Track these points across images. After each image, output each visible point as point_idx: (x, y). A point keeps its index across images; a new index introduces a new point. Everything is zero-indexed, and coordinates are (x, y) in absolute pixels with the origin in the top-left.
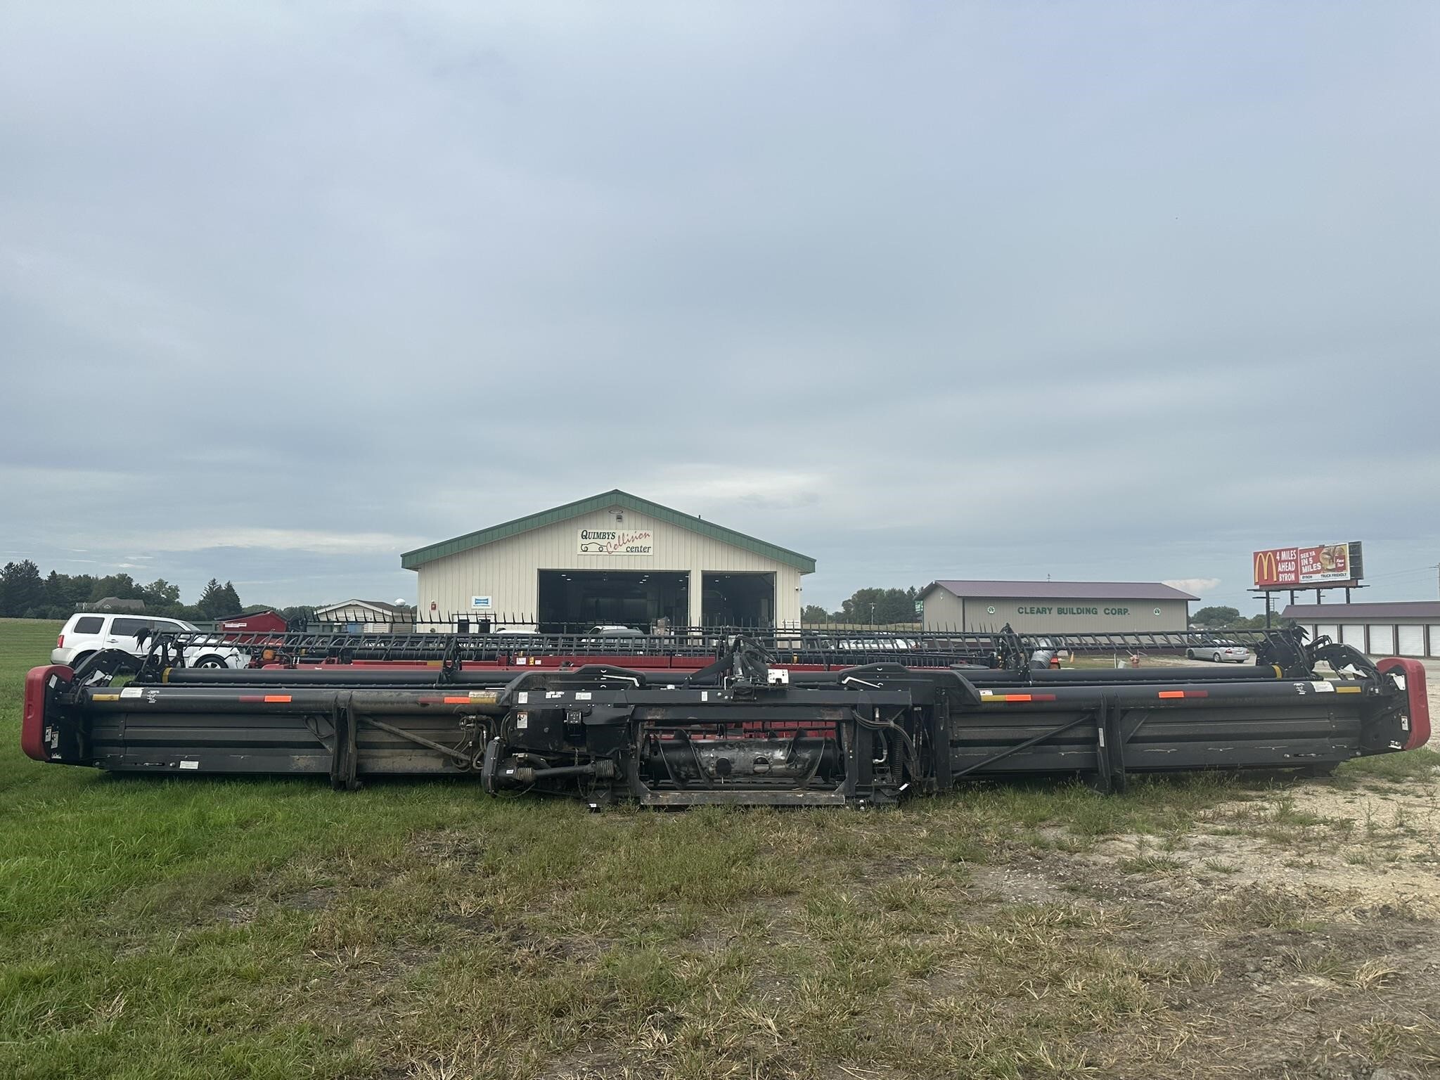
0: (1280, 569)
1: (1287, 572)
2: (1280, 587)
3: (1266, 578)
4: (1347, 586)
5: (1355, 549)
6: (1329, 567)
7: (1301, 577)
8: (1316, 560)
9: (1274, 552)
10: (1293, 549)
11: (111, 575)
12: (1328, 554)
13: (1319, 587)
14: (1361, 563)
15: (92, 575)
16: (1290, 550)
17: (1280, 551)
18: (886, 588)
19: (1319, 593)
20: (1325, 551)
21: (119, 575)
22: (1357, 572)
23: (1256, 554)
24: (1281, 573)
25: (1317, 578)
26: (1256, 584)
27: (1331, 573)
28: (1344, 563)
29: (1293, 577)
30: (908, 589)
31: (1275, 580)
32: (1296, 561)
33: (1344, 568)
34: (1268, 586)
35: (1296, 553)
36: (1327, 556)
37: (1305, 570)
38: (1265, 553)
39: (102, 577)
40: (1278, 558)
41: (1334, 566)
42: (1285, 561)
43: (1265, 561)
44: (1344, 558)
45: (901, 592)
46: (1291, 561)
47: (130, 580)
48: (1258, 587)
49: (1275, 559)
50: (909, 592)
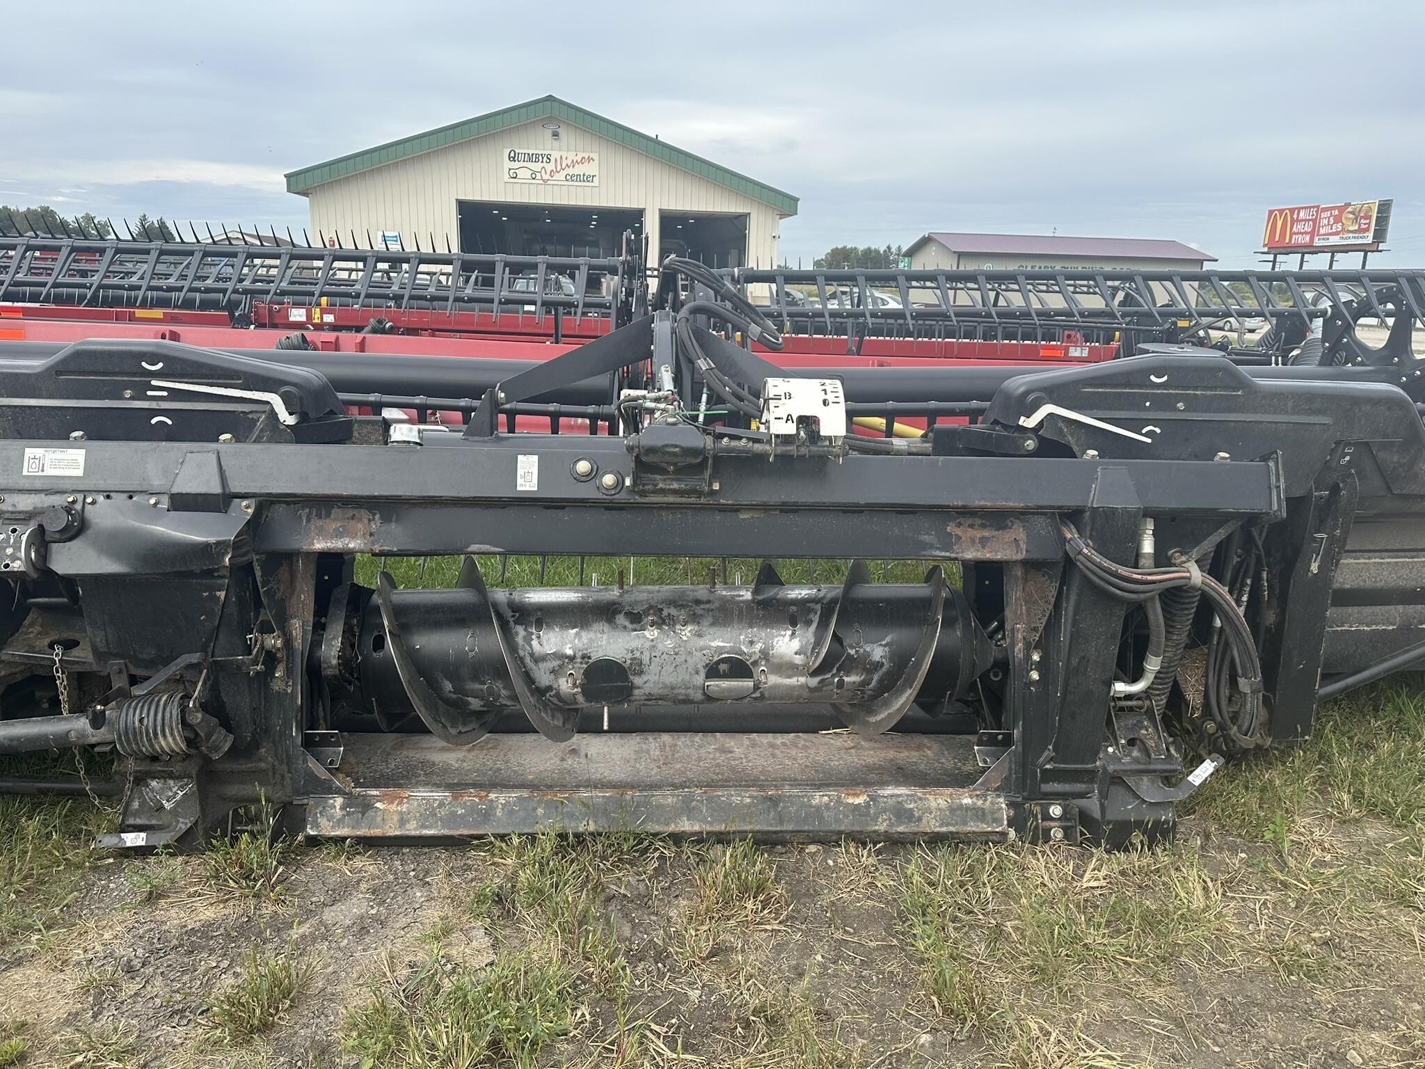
0: (1294, 229)
1: (1302, 234)
2: (1289, 250)
3: (1277, 239)
4: (1365, 250)
5: (1385, 207)
6: (1351, 228)
7: (1316, 239)
8: (1338, 219)
9: (1292, 211)
10: (1314, 207)
11: (33, 208)
12: (1352, 213)
13: (1334, 250)
14: (1387, 225)
15: (12, 208)
16: (1310, 208)
17: (1299, 209)
18: (862, 247)
19: (1332, 257)
20: (1350, 209)
21: (41, 207)
22: (1380, 235)
23: (1271, 212)
24: (1295, 233)
25: (1334, 240)
26: (1265, 246)
27: (1351, 235)
28: (1369, 224)
29: (1308, 238)
30: (885, 248)
31: (1287, 241)
32: (1314, 221)
33: (1367, 230)
34: (1277, 248)
35: (1317, 212)
36: (1351, 216)
37: (1322, 231)
38: (1281, 211)
39: (23, 209)
40: (1295, 216)
41: (1356, 227)
42: (1302, 220)
43: (1281, 219)
44: (1370, 218)
45: (877, 251)
46: (1309, 220)
47: (53, 214)
48: (1266, 249)
49: (1292, 217)
50: (885, 251)
